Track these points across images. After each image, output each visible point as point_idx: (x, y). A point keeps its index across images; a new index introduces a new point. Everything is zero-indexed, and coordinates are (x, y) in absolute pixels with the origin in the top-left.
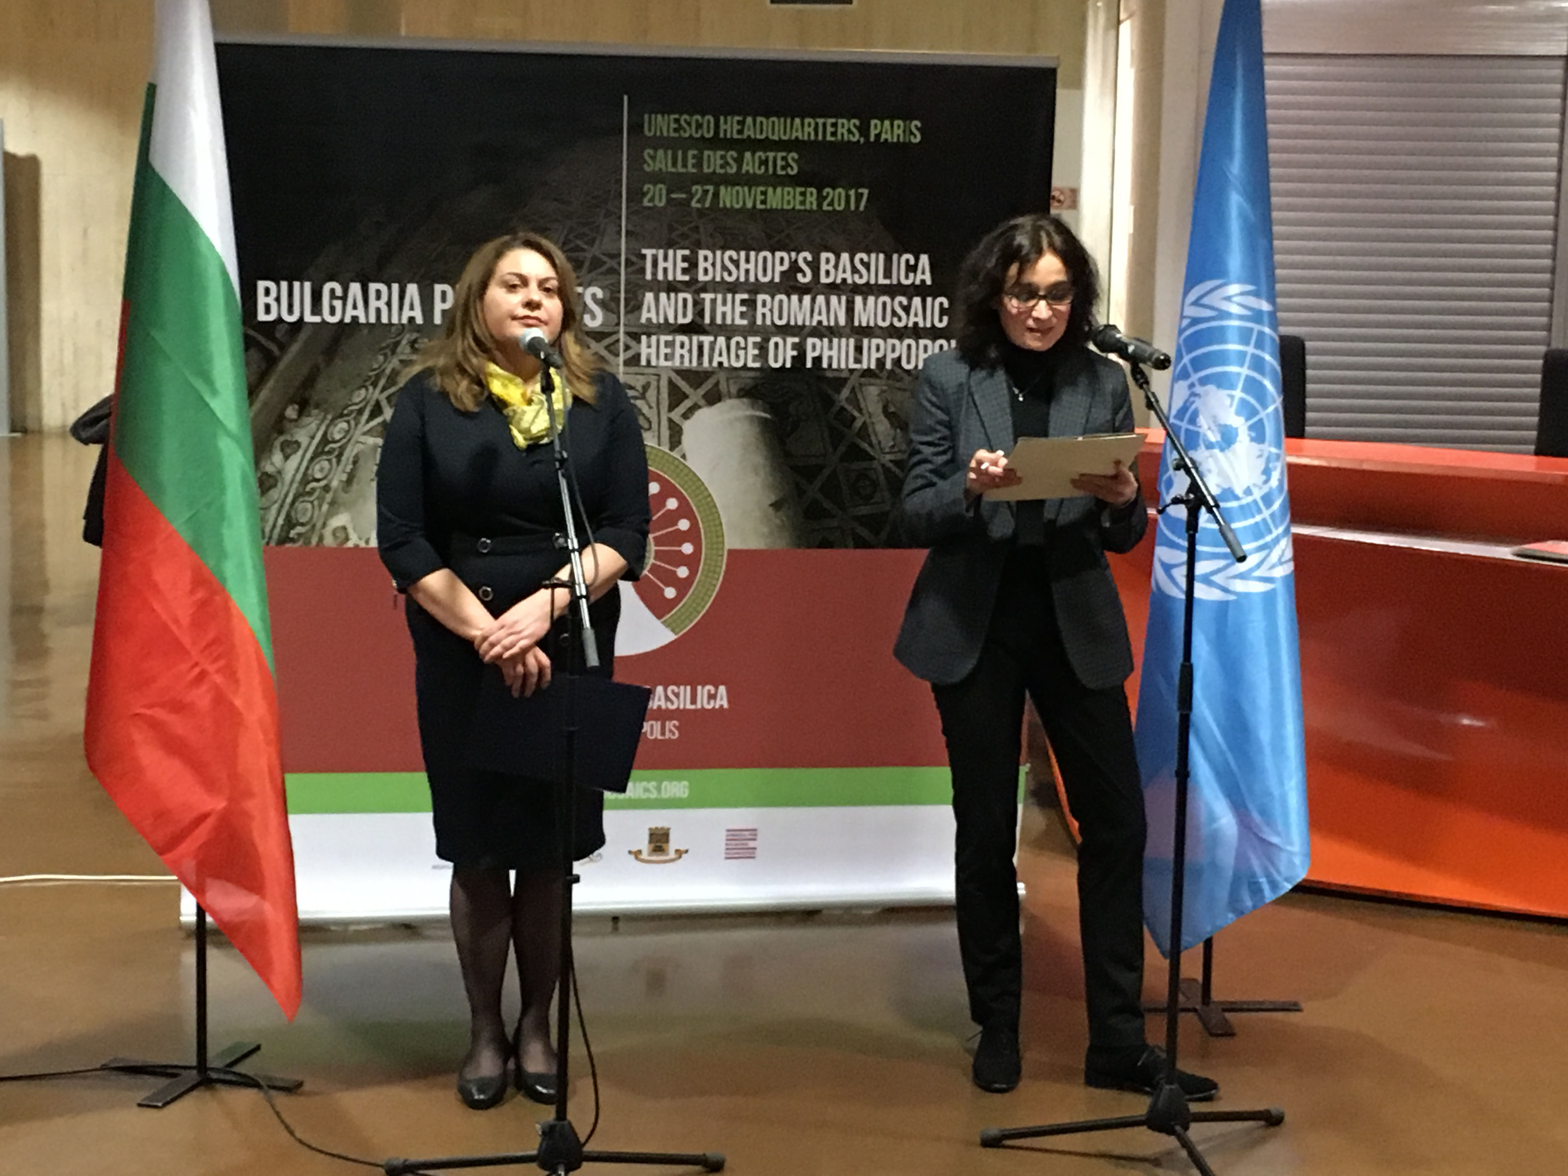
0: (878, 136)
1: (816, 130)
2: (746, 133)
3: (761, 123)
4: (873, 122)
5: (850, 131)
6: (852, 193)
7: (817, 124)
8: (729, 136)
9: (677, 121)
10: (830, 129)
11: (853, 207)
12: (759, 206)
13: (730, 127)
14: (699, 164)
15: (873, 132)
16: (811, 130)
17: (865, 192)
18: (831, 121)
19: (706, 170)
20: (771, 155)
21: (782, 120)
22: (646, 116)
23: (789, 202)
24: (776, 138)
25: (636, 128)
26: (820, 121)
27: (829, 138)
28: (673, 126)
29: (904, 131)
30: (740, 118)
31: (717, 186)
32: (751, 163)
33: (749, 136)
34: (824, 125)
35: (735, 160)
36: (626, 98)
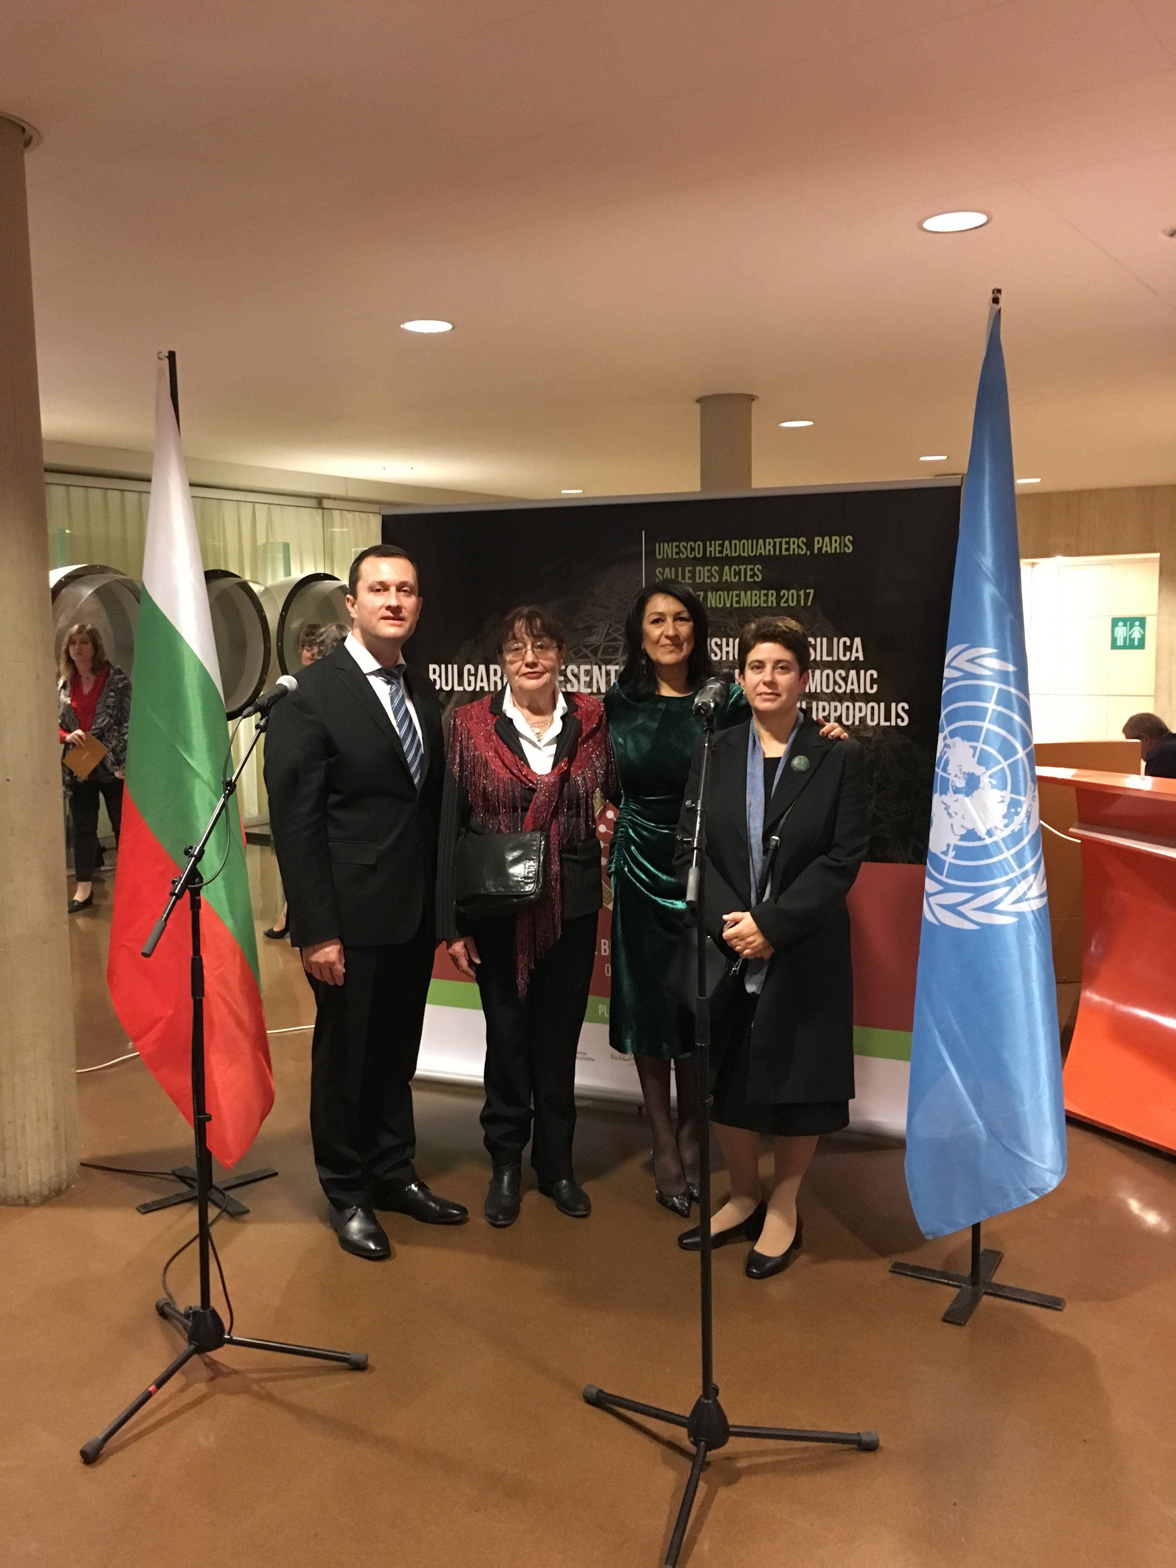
0: (820, 549)
1: (774, 547)
2: (725, 552)
3: (736, 544)
4: (816, 539)
5: (799, 546)
6: (802, 593)
7: (775, 543)
8: (713, 555)
9: (677, 547)
10: (784, 546)
11: (802, 604)
12: (735, 605)
13: (713, 549)
14: (693, 577)
15: (816, 547)
16: (771, 547)
17: (812, 591)
18: (784, 540)
19: (698, 581)
20: (743, 567)
21: (750, 541)
22: (657, 545)
23: (756, 602)
24: (746, 554)
25: (651, 554)
26: (778, 540)
27: (784, 553)
28: (675, 550)
29: (840, 544)
30: (721, 542)
31: (706, 592)
32: (728, 575)
33: (727, 555)
34: (781, 543)
35: (717, 572)
36: (643, 532)
